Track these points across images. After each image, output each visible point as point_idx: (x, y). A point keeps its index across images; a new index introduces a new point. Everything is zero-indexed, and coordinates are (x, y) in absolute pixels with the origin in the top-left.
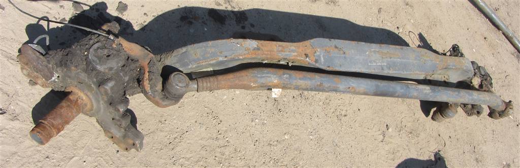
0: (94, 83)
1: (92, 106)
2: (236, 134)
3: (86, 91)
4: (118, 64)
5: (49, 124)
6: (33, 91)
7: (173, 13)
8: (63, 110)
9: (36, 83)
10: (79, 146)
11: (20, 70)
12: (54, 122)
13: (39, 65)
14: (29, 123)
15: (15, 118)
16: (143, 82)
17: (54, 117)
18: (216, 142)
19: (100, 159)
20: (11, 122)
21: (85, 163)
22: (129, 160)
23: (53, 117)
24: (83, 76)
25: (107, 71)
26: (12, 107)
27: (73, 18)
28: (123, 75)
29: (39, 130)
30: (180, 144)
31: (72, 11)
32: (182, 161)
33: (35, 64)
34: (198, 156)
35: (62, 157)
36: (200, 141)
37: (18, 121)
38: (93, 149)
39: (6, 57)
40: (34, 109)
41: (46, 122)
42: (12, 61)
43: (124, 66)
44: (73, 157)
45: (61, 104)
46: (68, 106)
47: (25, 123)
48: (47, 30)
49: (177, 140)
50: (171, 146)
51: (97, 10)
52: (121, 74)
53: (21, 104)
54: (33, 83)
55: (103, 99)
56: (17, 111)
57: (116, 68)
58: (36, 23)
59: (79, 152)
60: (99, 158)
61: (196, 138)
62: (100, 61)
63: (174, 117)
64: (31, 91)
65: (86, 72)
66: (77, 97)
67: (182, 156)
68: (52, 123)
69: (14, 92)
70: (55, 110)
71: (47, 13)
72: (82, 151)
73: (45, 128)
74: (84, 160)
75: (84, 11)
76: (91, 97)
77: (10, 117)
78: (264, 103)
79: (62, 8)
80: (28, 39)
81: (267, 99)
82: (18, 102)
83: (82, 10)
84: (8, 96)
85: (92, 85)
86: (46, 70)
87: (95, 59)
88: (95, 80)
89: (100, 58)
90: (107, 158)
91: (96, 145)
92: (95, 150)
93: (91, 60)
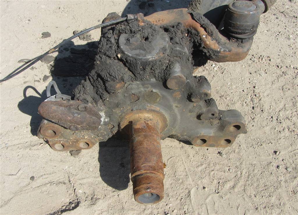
0: (154, 86)
1: (164, 120)
2: (292, 58)
3: (149, 106)
4: (165, 41)
5: (148, 170)
6: (83, 160)
7: (129, 8)
8: (145, 144)
9: (79, 151)
10: (182, 177)
11: (51, 150)
12: (150, 164)
13: (76, 115)
14: (112, 194)
15: (94, 200)
16: (205, 42)
17: (146, 159)
18: (287, 76)
19: (214, 174)
20: (95, 207)
21: (206, 189)
22: (239, 153)
23: (142, 160)
24: (136, 87)
25: (161, 55)
26: (80, 191)
27: (53, 69)
28: (180, 48)
29: (145, 186)
30: (262, 102)
31: (45, 65)
32: (283, 115)
33: (69, 118)
34: (289, 99)
35: (178, 201)
36: (274, 87)
37: (101, 201)
38: (196, 169)
39: (26, 148)
40: (102, 176)
41: (143, 172)
42: (35, 147)
43: (171, 39)
44: (189, 192)
45: (135, 142)
46: (146, 136)
47: (109, 196)
48: (39, 96)
49: (256, 101)
50: (258, 110)
51: (66, 49)
52: (178, 49)
53: (85, 181)
54: (75, 152)
55: (175, 99)
56: (89, 192)
57: (167, 46)
58: (23, 98)
59: (188, 183)
60: (212, 173)
61: (268, 86)
62: (145, 50)
63: (229, 84)
64: (81, 162)
65: (136, 80)
66: (142, 121)
67: (277, 110)
68: (149, 166)
69: (67, 175)
70: (136, 152)
71: (25, 83)
72: (190, 179)
73: (148, 178)
74: (202, 186)
75: (56, 58)
76: (158, 109)
77: (88, 203)
78: (278, 20)
79: (34, 69)
80: (31, 117)
81: (276, 16)
82: (80, 182)
83: (54, 59)
84: (65, 183)
85: (154, 91)
86: (88, 116)
87: (137, 52)
88: (153, 80)
89: (141, 48)
90: (218, 167)
91: (194, 163)
92: (200, 168)
93: (134, 56)
